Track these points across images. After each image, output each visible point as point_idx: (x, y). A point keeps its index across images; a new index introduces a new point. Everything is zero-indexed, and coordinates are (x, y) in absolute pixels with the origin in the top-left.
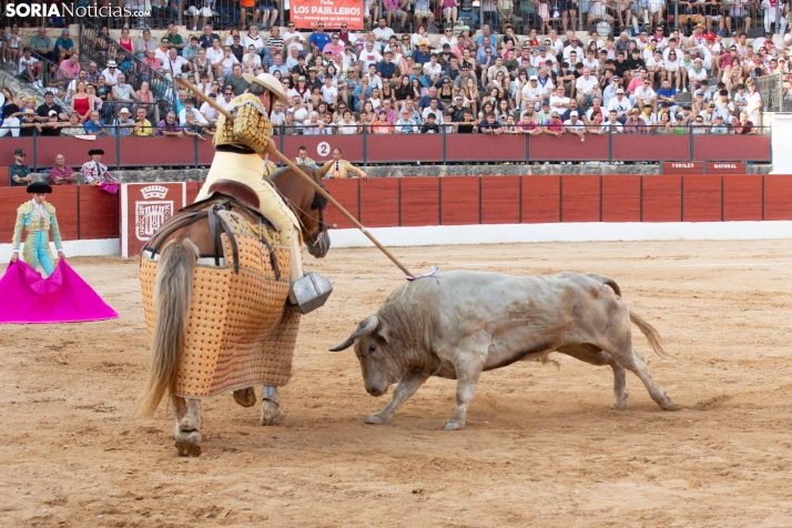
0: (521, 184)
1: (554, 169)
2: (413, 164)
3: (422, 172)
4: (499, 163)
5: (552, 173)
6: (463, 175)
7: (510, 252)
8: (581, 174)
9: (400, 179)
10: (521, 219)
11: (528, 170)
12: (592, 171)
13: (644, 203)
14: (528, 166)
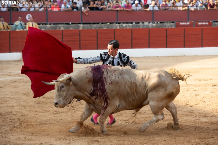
0: (114, 32)
1: (129, 26)
2: (68, 24)
3: (72, 27)
4: (105, 23)
5: (128, 28)
6: (90, 28)
8: (141, 28)
9: (62, 31)
11: (117, 26)
12: (145, 26)
13: (168, 40)
14: (117, 25)
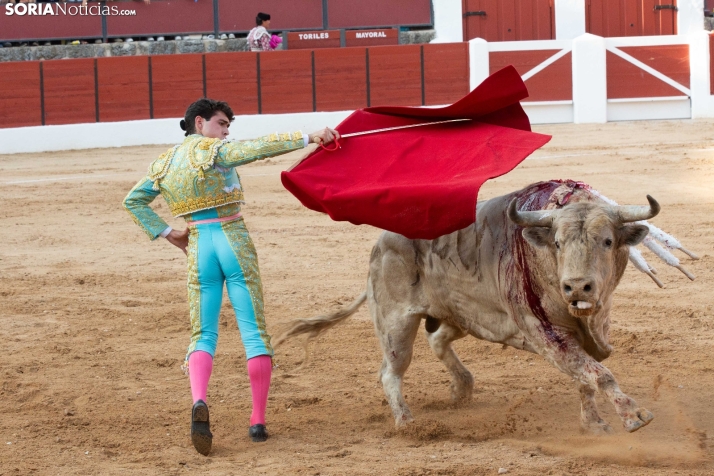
0: (96, 69)
1: (141, 47)
4: (66, 42)
5: (139, 53)
6: (18, 59)
7: (85, 161)
8: (178, 52)
10: (97, 117)
12: (191, 48)
13: (262, 88)
14: (106, 45)
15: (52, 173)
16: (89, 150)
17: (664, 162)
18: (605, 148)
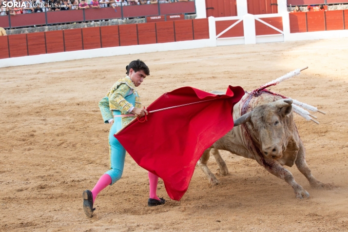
0: (82, 32)
1: (97, 24)
2: (33, 27)
3: (37, 30)
4: (72, 23)
5: (96, 26)
6: (56, 30)
7: (79, 63)
8: (110, 25)
9: (26, 34)
10: (83, 47)
11: (85, 25)
12: (114, 23)
13: (139, 36)
14: (85, 24)
15: (68, 68)
16: (81, 59)
17: (275, 57)
18: (255, 52)
